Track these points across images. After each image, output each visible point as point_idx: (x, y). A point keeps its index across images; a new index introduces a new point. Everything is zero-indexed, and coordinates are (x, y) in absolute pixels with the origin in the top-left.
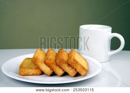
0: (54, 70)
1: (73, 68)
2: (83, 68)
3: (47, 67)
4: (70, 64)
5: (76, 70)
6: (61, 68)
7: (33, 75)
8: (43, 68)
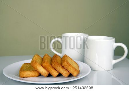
0: (50, 72)
1: (66, 70)
2: (75, 70)
3: (44, 69)
4: (64, 66)
5: (69, 71)
6: (56, 70)
7: (32, 77)
8: (40, 70)
